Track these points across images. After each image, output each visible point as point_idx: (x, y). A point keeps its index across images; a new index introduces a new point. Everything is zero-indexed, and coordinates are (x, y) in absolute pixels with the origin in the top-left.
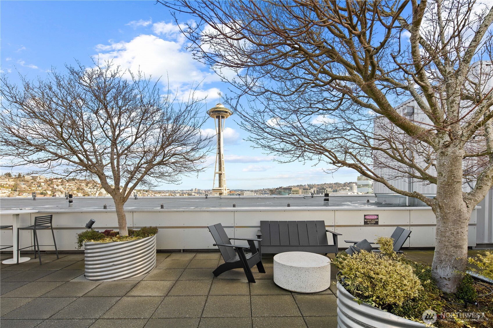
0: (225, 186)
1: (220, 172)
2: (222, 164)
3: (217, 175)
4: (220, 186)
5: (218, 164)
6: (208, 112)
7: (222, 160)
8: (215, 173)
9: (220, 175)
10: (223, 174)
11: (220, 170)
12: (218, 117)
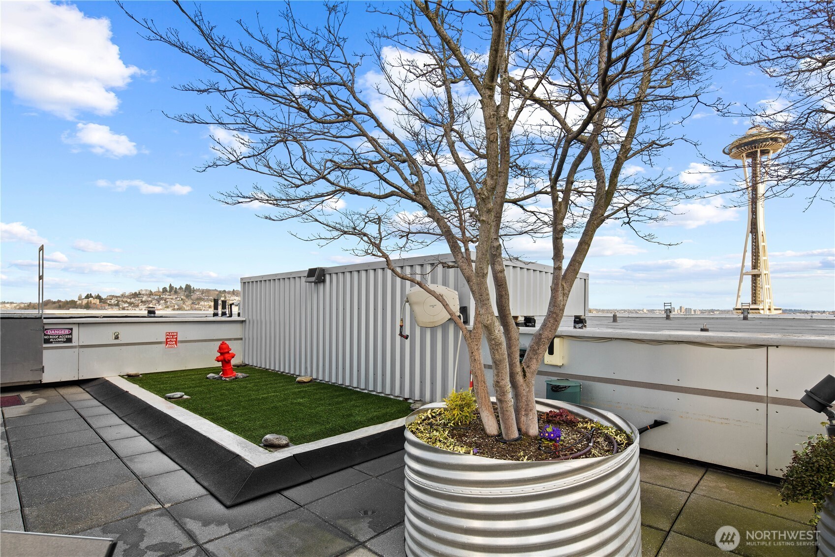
0: (768, 301)
1: (756, 272)
2: (761, 254)
3: (748, 280)
4: (754, 301)
5: (749, 254)
6: (726, 151)
7: (761, 244)
8: (742, 275)
9: (755, 277)
10: (763, 276)
11: (755, 266)
12: (753, 155)
